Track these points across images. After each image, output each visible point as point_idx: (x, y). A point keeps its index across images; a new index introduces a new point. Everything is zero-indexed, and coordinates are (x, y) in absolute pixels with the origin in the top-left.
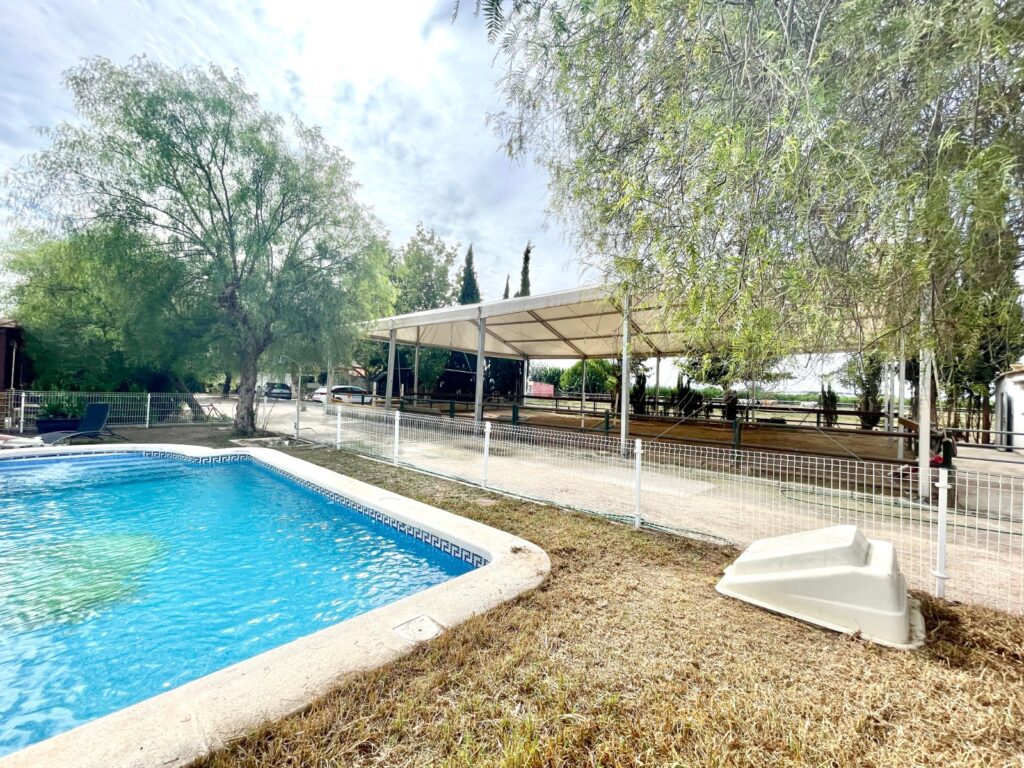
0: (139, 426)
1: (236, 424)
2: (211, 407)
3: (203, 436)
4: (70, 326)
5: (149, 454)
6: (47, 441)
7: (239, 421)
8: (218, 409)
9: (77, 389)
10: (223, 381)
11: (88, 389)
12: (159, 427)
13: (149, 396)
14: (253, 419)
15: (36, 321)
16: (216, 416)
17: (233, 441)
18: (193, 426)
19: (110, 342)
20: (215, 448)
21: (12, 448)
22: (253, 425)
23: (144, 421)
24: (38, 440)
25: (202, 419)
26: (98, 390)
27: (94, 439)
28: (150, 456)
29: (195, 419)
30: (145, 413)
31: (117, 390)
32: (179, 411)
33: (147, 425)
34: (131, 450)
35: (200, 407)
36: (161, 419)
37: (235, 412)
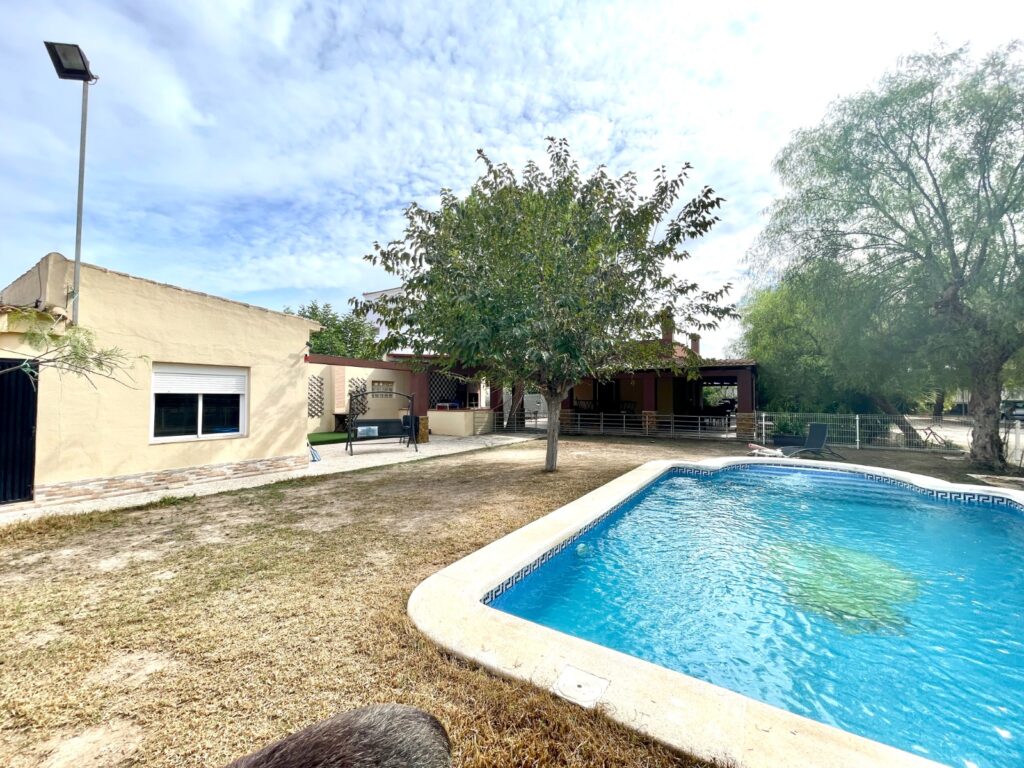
0: (850, 446)
1: (973, 455)
2: (928, 432)
3: (925, 464)
4: (789, 358)
5: (872, 477)
6: (786, 453)
7: (978, 451)
8: (938, 433)
9: (797, 411)
10: (934, 401)
11: (804, 411)
12: (871, 449)
13: (857, 418)
14: (1001, 450)
15: (766, 357)
16: (936, 443)
17: (974, 476)
18: (907, 451)
19: (821, 368)
20: (951, 481)
21: (763, 456)
22: (1002, 460)
23: (855, 442)
24: (779, 452)
25: (918, 445)
26: (811, 411)
27: (817, 456)
28: (872, 478)
29: (909, 444)
30: (855, 434)
31: (826, 412)
32: (887, 433)
33: (858, 446)
34: (852, 470)
35: (915, 431)
36: (869, 441)
37: (971, 439)
